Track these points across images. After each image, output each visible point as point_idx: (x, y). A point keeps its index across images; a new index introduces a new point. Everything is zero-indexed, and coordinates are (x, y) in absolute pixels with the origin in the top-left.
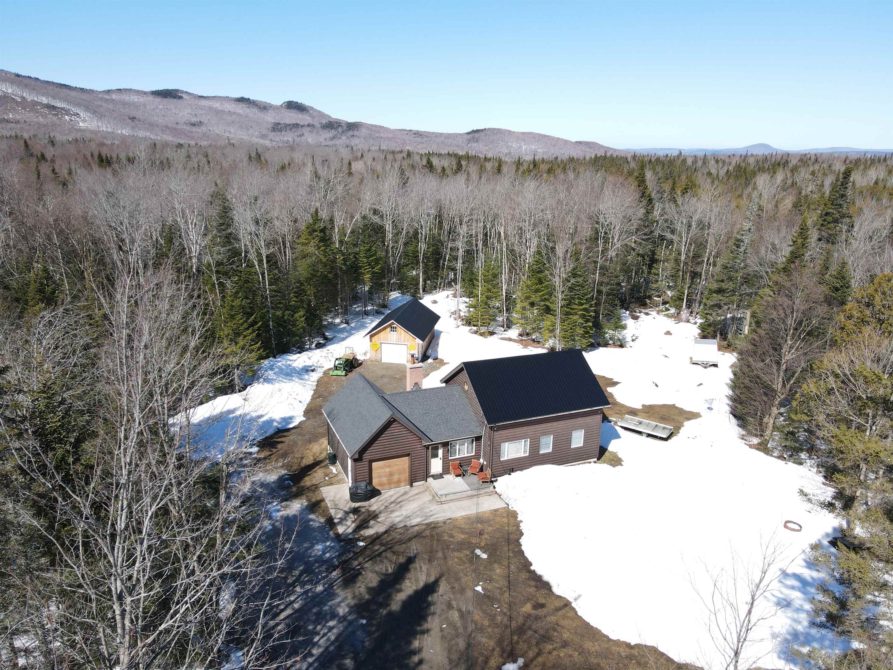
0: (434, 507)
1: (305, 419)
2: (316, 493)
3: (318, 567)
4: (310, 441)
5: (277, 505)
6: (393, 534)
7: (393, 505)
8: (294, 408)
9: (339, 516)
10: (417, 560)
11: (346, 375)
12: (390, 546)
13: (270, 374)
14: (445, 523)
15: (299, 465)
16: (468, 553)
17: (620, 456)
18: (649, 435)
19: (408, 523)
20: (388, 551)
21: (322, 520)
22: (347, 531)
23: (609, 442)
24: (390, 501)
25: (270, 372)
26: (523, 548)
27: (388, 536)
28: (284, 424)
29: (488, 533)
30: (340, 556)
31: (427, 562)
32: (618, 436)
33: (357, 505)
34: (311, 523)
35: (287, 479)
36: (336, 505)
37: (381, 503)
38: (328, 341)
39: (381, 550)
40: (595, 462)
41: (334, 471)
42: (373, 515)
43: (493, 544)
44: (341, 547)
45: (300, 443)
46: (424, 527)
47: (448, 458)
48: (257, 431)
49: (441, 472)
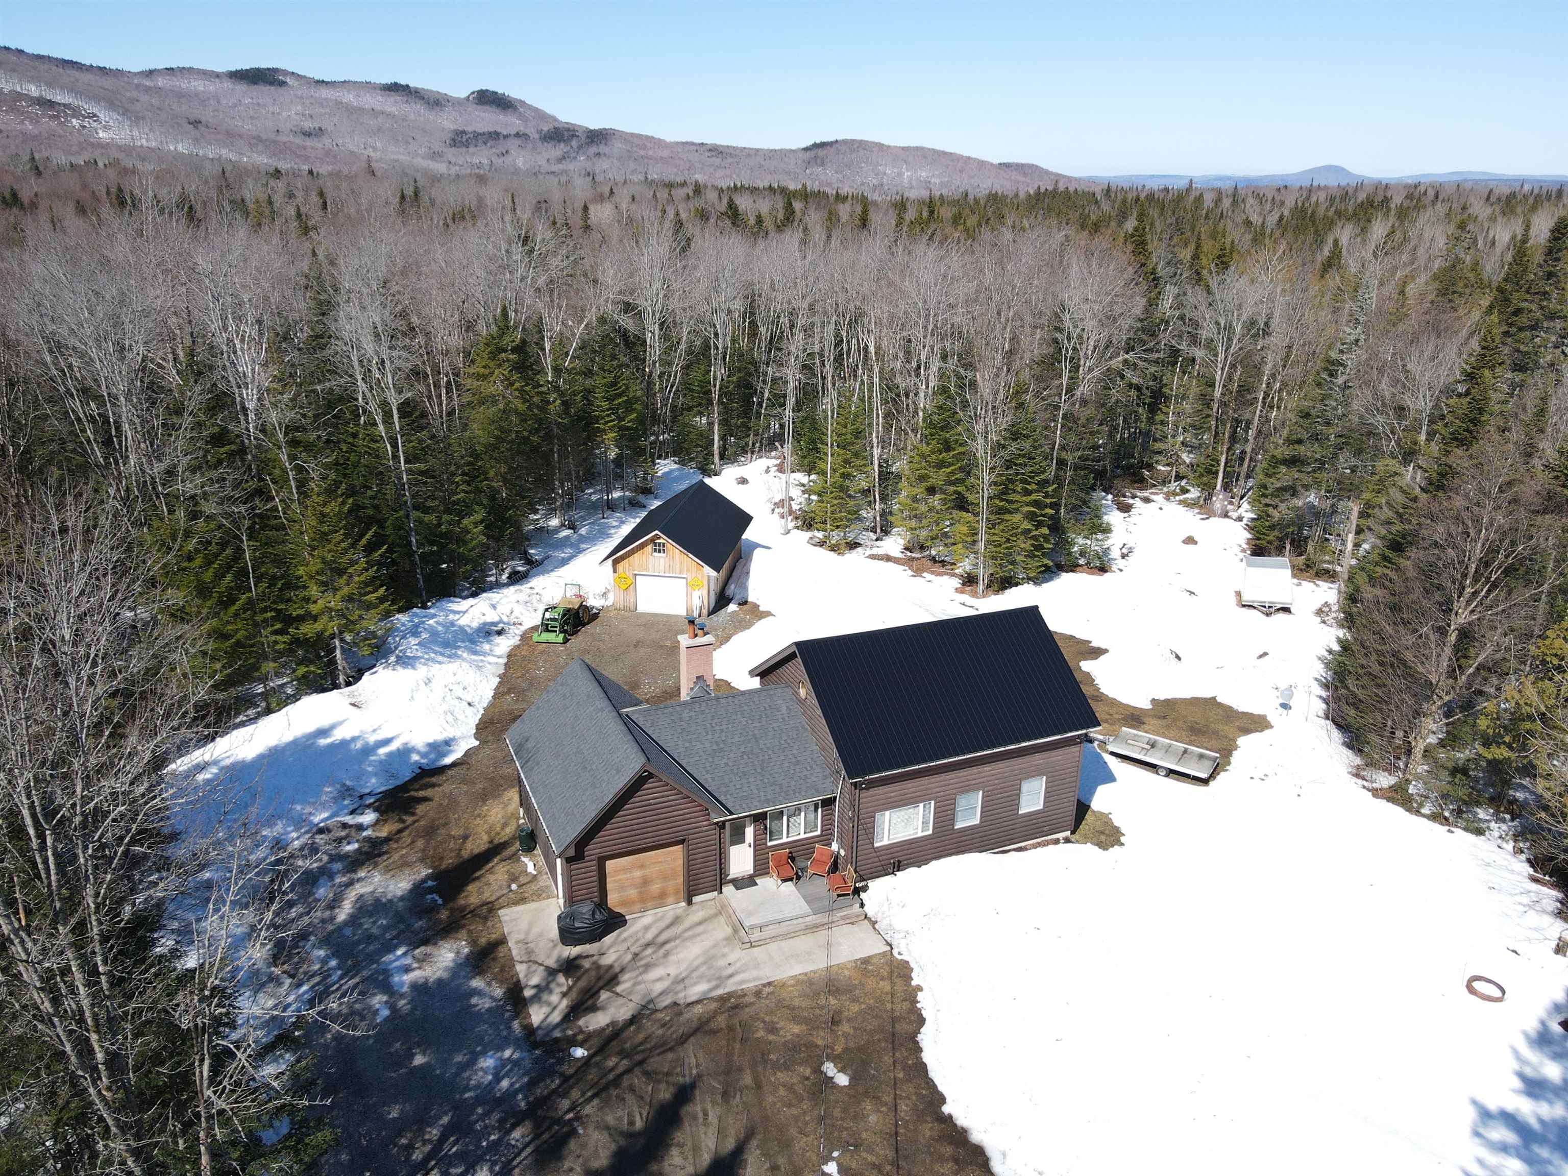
0: (736, 955)
1: (477, 743)
2: (489, 924)
3: (482, 1117)
4: (484, 797)
5: (405, 954)
6: (650, 1027)
7: (649, 951)
8: (456, 720)
9: (535, 981)
10: (697, 1093)
11: (566, 641)
12: (638, 1057)
13: (411, 645)
14: (758, 993)
15: (459, 855)
16: (808, 1072)
17: (1116, 823)
18: (1171, 773)
19: (681, 995)
20: (637, 1071)
21: (499, 992)
22: (550, 1019)
23: (1091, 792)
24: (643, 941)
25: (413, 641)
26: (927, 1057)
27: (638, 1031)
28: (432, 756)
29: (849, 1020)
30: (532, 1084)
31: (719, 1098)
32: (1109, 778)
33: (575, 950)
34: (474, 1000)
35: (430, 890)
36: (529, 952)
37: (625, 946)
38: (534, 566)
39: (621, 1069)
40: (1067, 840)
41: (531, 868)
42: (607, 977)
43: (860, 1049)
44: (536, 1061)
45: (463, 800)
46: (714, 1006)
47: (765, 844)
48: (376, 775)
49: (751, 873)
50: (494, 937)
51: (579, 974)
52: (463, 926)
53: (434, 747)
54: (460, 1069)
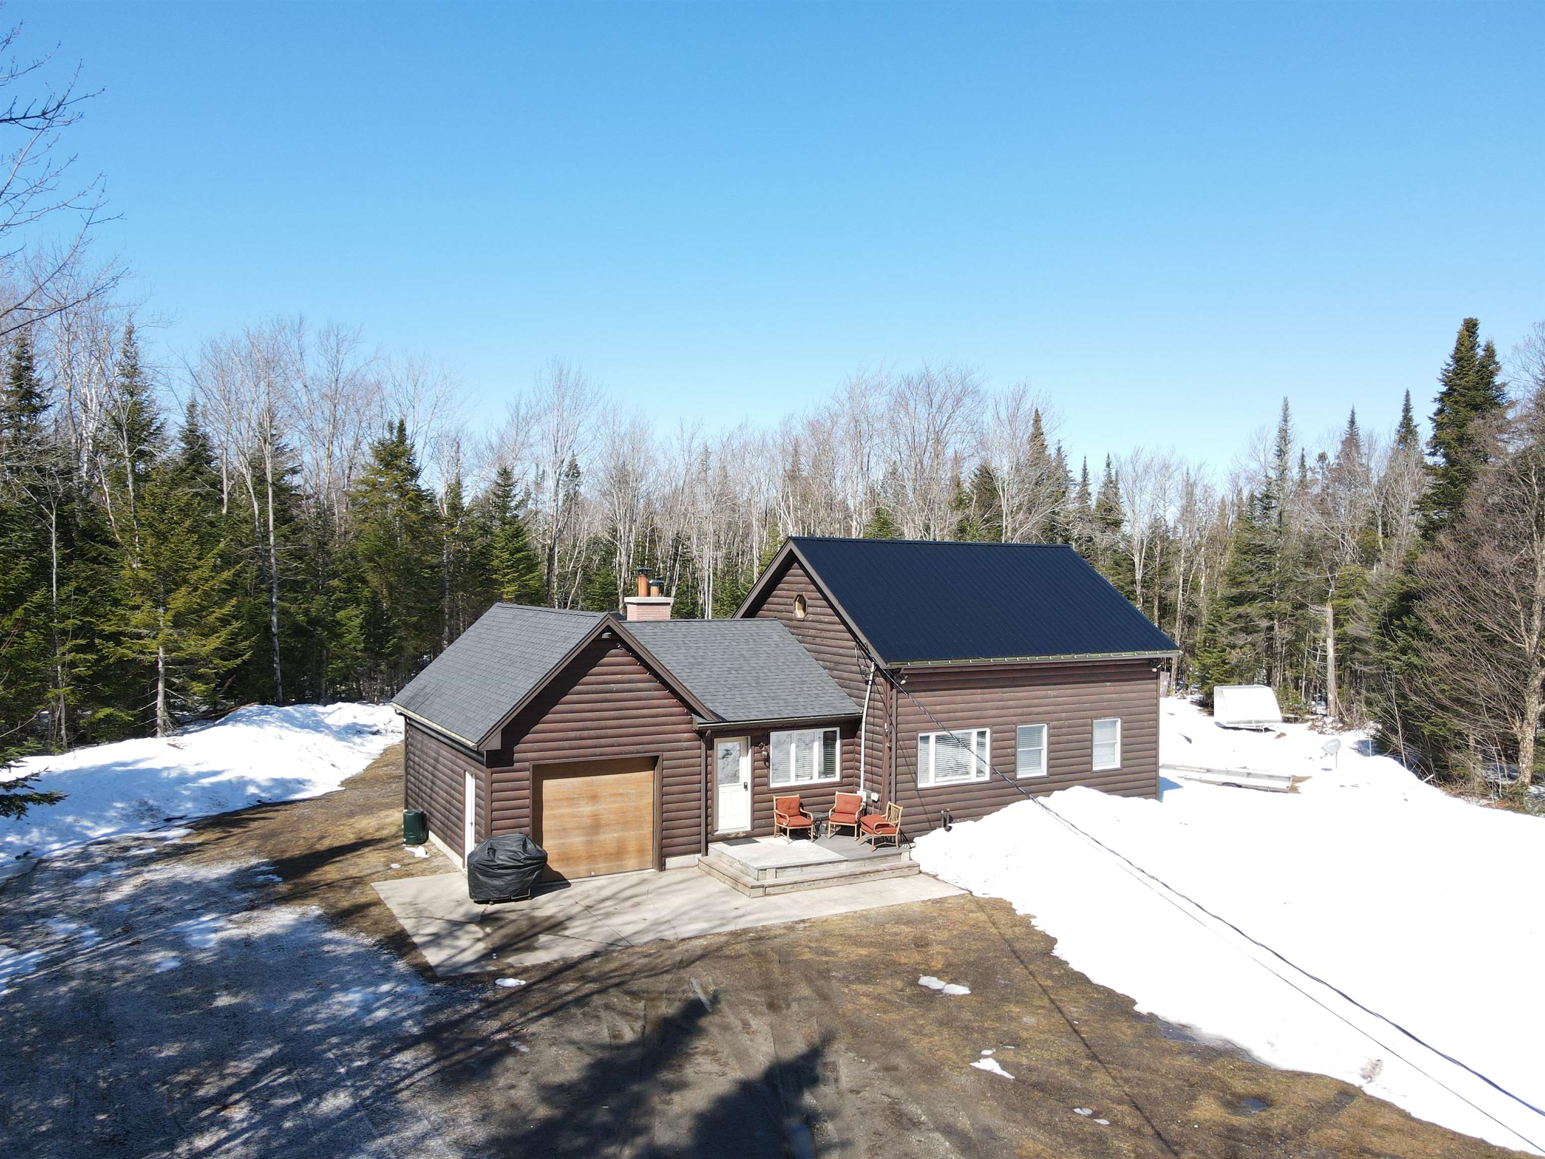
0: (744, 902)
1: (344, 789)
2: (357, 891)
4: (351, 815)
5: (215, 919)
6: (624, 957)
7: (610, 903)
9: (430, 930)
10: (723, 1006)
12: (613, 981)
14: (790, 928)
15: (311, 849)
16: (899, 985)
19: (670, 933)
20: (612, 991)
21: (370, 940)
22: (456, 959)
24: (598, 897)
27: (606, 962)
28: (278, 791)
29: (941, 943)
30: (430, 1011)
31: (763, 1009)
33: (494, 907)
34: (329, 948)
35: (264, 873)
36: (420, 910)
37: (571, 902)
39: (585, 991)
41: (421, 853)
42: (547, 924)
43: (971, 965)
44: (436, 992)
45: (320, 818)
46: (723, 939)
47: (767, 784)
48: (194, 800)
49: (749, 829)
50: (363, 900)
51: (502, 923)
52: (314, 895)
53: (281, 783)
54: (300, 1005)
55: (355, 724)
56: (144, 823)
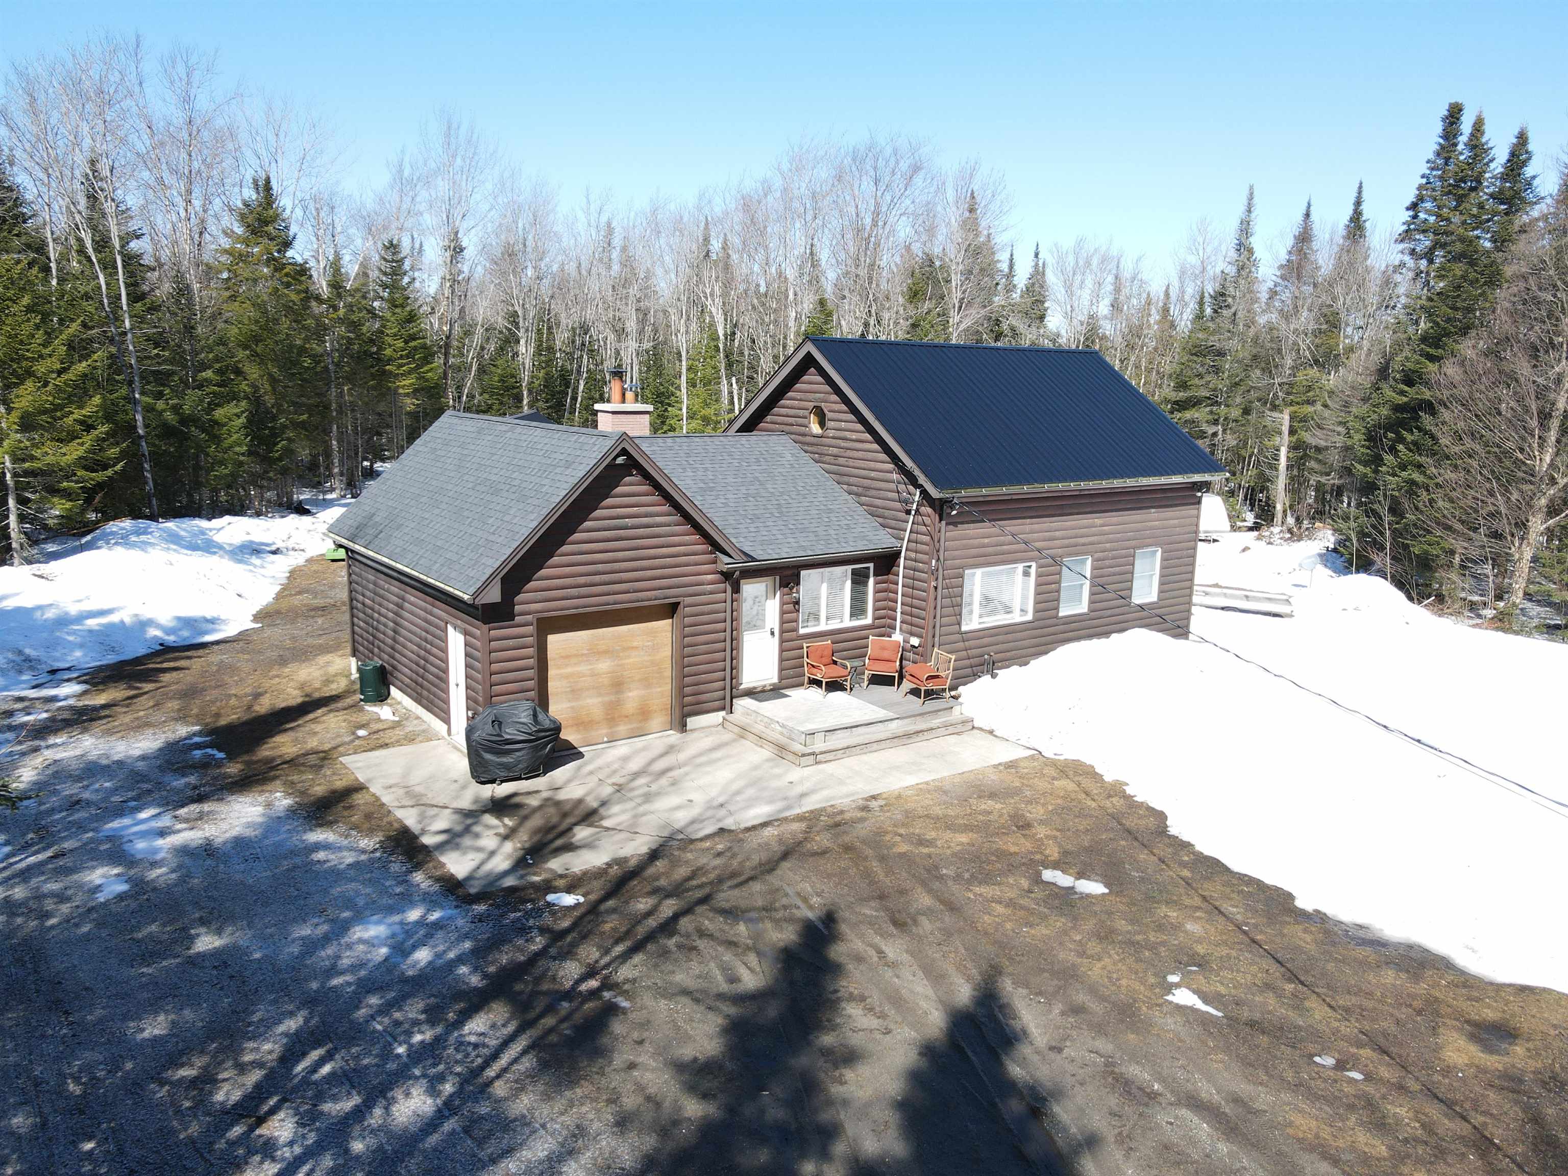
0: (796, 774)
1: (259, 626)
2: (327, 772)
4: (282, 662)
5: (156, 816)
6: (690, 858)
7: (642, 781)
9: (439, 825)
10: (844, 928)
12: (695, 895)
15: (249, 711)
19: (729, 820)
20: (701, 910)
21: (368, 843)
22: (488, 868)
24: (625, 772)
27: (674, 866)
28: (184, 632)
29: (1043, 822)
30: (483, 951)
31: (888, 928)
33: (505, 788)
34: (320, 856)
35: (200, 746)
36: (417, 796)
37: (594, 778)
41: (388, 714)
42: (580, 812)
43: (1090, 852)
44: (481, 919)
45: (245, 667)
46: (794, 826)
47: (796, 630)
48: (81, 646)
49: (775, 680)
50: (339, 784)
51: (523, 812)
52: (275, 778)
53: (188, 623)
54: (312, 946)
55: (252, 542)
56: (24, 678)
